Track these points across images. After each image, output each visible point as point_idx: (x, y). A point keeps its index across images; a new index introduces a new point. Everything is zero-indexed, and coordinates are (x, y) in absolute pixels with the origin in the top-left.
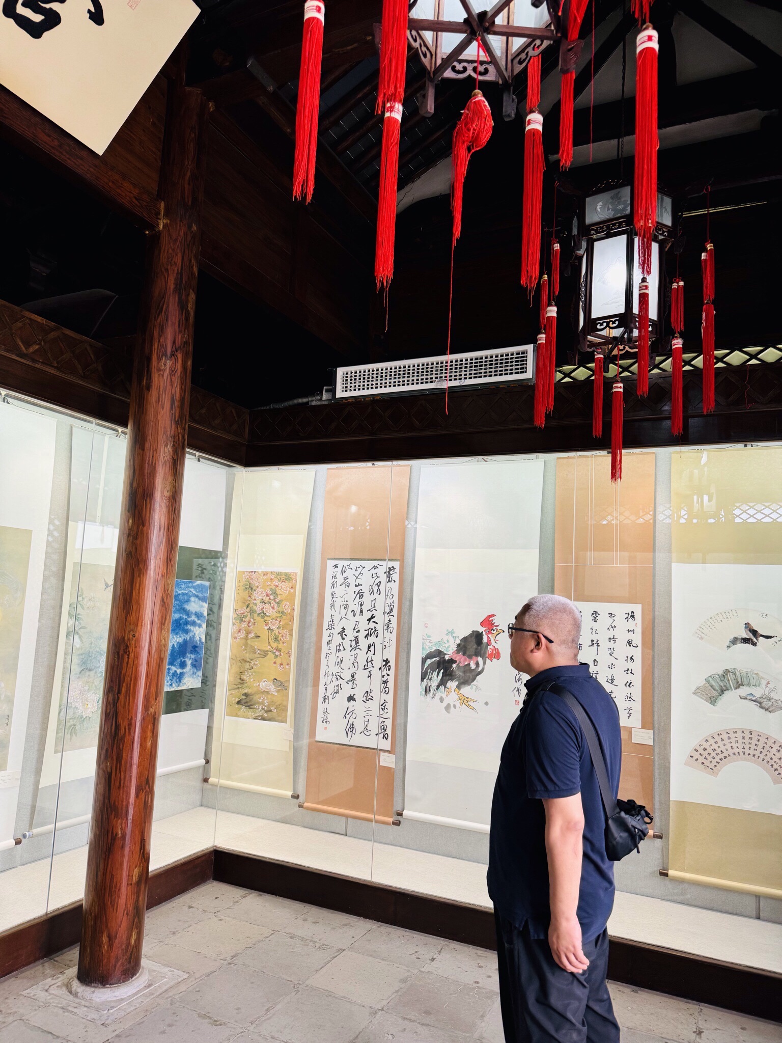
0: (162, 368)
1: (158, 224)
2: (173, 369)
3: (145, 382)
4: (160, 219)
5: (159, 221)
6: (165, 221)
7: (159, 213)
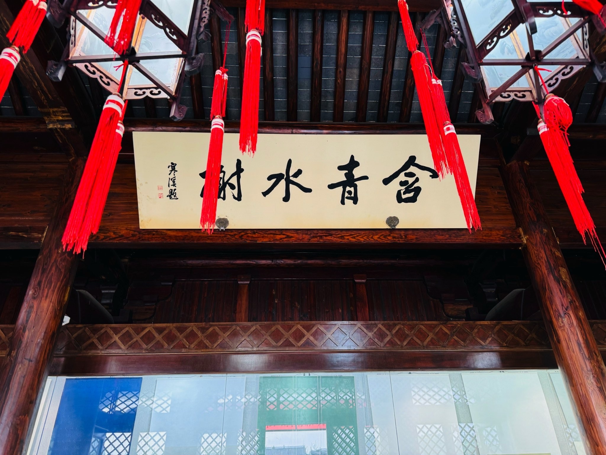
0: (562, 325)
2: (569, 323)
3: (555, 338)
6: (526, 238)
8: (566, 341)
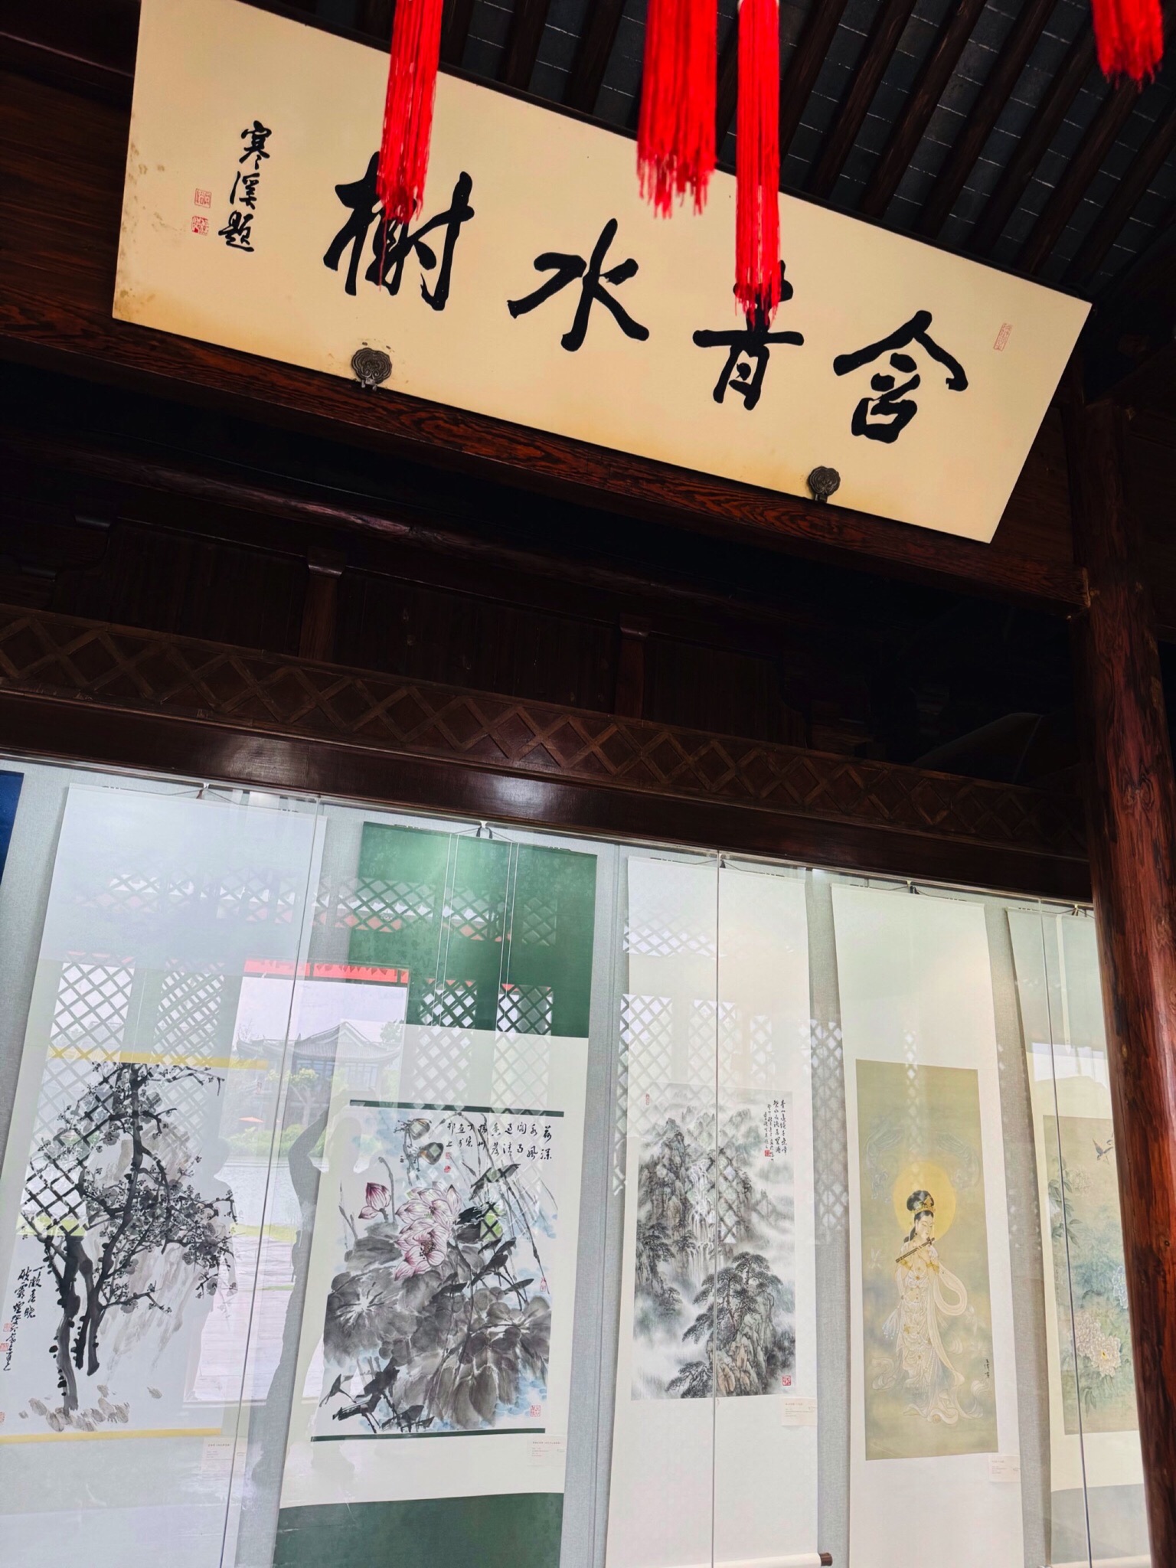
0: (1129, 804)
1: (1083, 602)
2: (1147, 801)
3: (1106, 830)
4: (1086, 593)
5: (1084, 596)
6: (1092, 594)
7: (1082, 586)
8: (1132, 839)
